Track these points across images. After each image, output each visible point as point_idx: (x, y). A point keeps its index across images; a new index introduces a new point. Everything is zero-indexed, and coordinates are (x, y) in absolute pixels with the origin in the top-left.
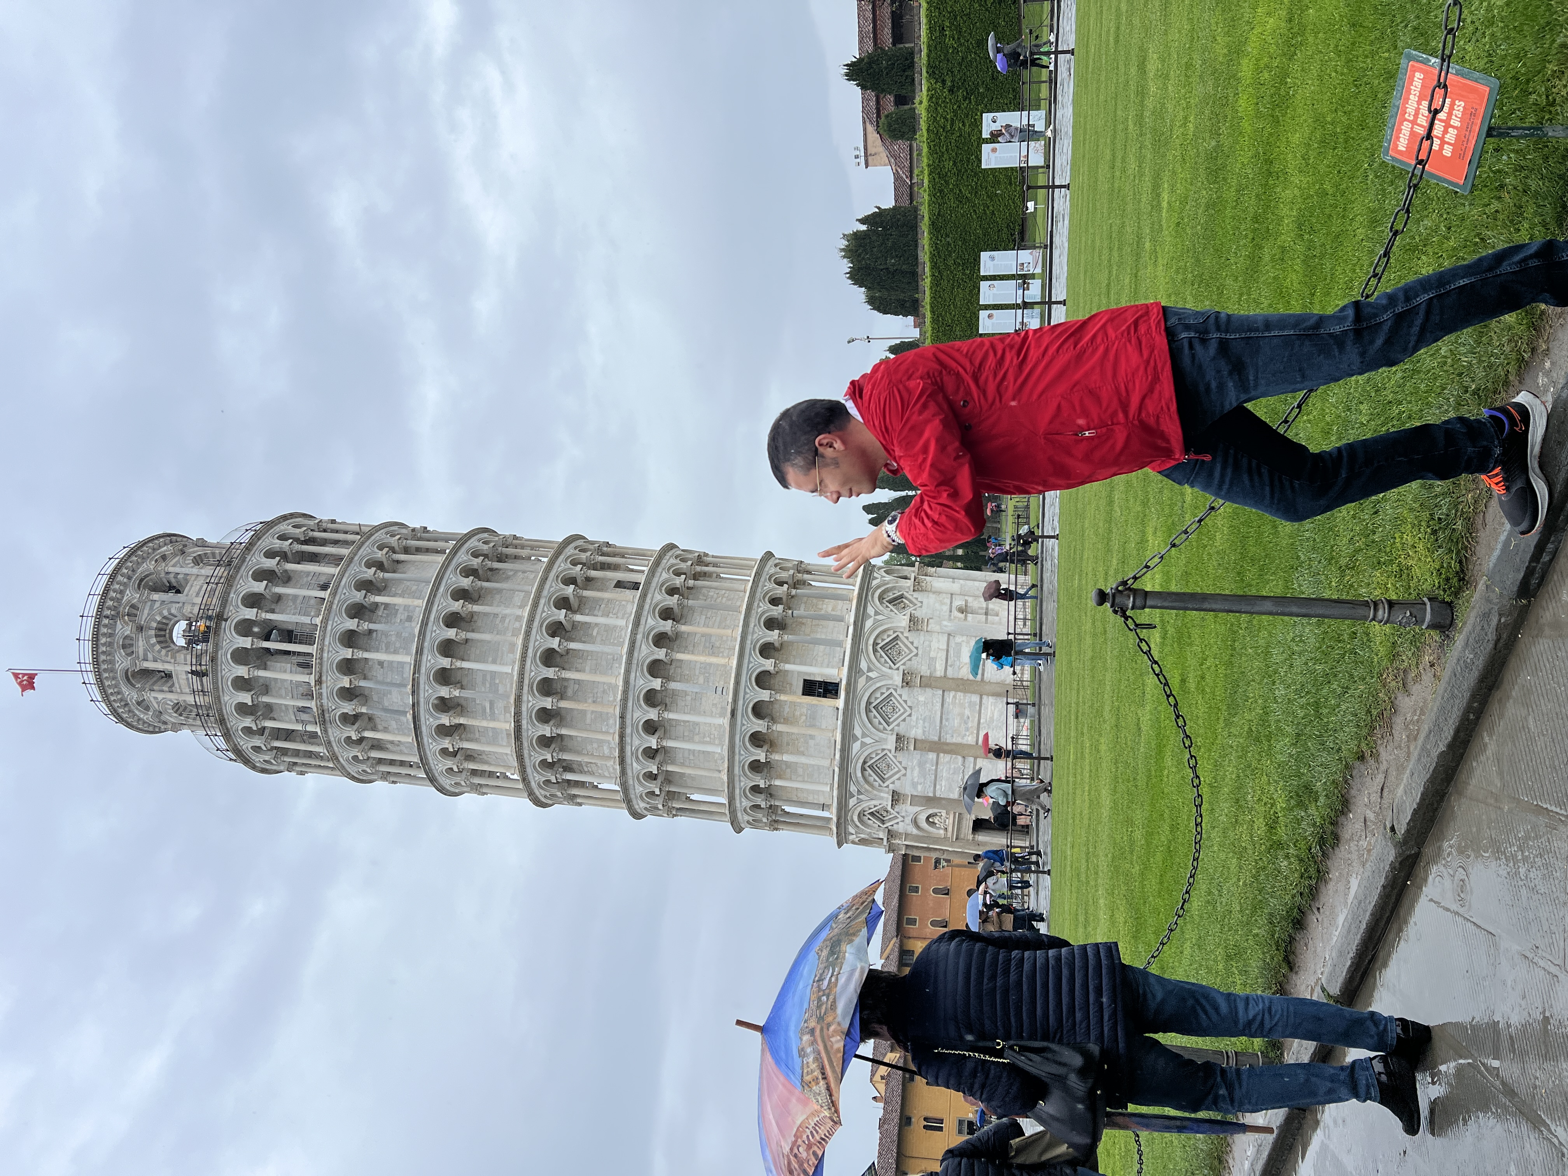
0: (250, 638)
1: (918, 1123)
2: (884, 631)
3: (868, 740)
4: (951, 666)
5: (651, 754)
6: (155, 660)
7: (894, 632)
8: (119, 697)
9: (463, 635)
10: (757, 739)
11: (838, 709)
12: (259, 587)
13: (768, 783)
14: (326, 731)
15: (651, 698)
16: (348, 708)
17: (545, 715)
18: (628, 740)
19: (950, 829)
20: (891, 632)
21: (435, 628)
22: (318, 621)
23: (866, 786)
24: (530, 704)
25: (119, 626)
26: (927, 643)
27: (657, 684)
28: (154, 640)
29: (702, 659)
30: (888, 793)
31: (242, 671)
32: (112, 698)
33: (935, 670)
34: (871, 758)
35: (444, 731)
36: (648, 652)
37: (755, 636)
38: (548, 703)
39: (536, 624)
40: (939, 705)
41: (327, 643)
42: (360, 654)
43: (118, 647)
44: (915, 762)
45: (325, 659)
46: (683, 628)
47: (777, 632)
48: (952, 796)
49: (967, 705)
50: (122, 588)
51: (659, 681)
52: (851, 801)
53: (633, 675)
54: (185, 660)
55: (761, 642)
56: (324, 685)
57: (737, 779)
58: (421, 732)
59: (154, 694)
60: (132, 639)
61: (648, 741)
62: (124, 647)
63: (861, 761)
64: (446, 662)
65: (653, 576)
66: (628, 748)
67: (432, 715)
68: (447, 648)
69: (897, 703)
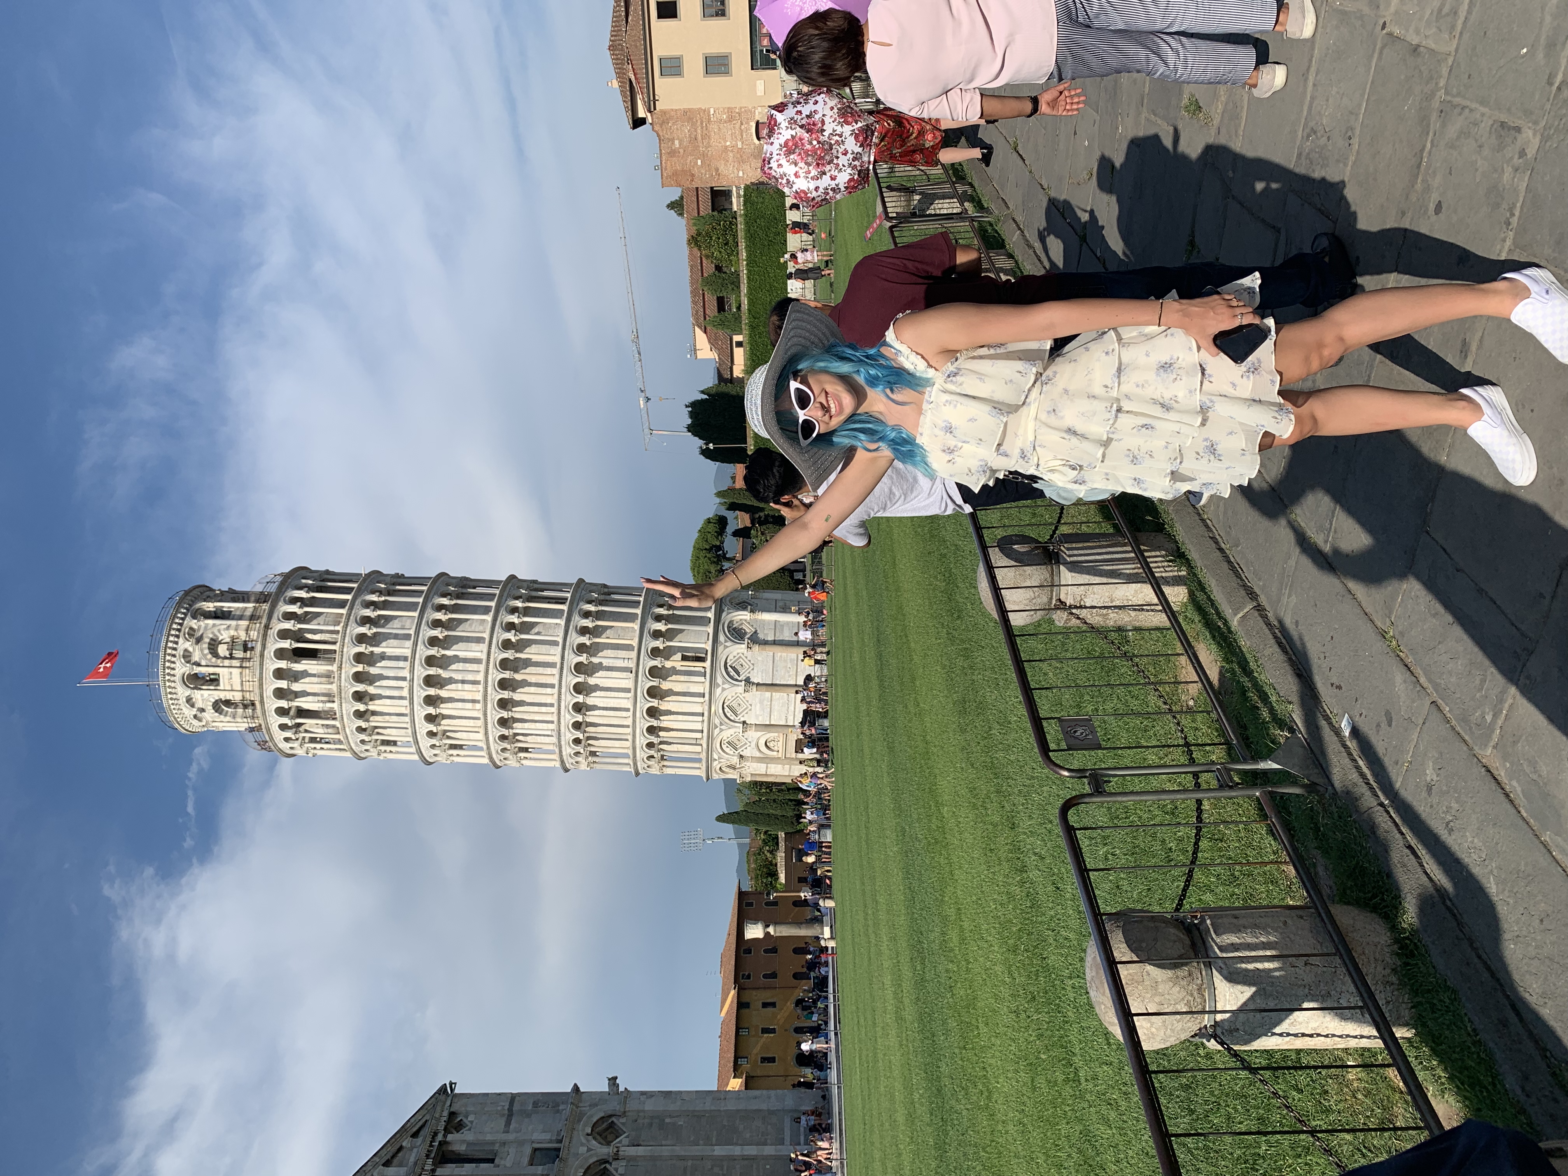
0: (289, 641)
3: (726, 686)
6: (207, 665)
10: (652, 692)
11: (706, 670)
15: (579, 668)
17: (503, 684)
18: (563, 697)
19: (781, 750)
23: (726, 720)
24: (494, 676)
25: (181, 640)
27: (583, 658)
28: (206, 651)
30: (740, 724)
31: (283, 664)
34: (729, 701)
35: (429, 700)
36: (576, 639)
38: (507, 675)
39: (498, 623)
40: (772, 662)
41: (346, 641)
42: (371, 649)
44: (757, 700)
45: (345, 652)
47: (663, 622)
48: (782, 724)
49: (789, 662)
51: (585, 655)
52: (716, 731)
55: (653, 629)
56: (343, 671)
57: (638, 721)
60: (190, 651)
61: (576, 698)
62: (184, 657)
63: (722, 702)
64: (433, 651)
66: (563, 704)
67: (421, 689)
69: (744, 664)
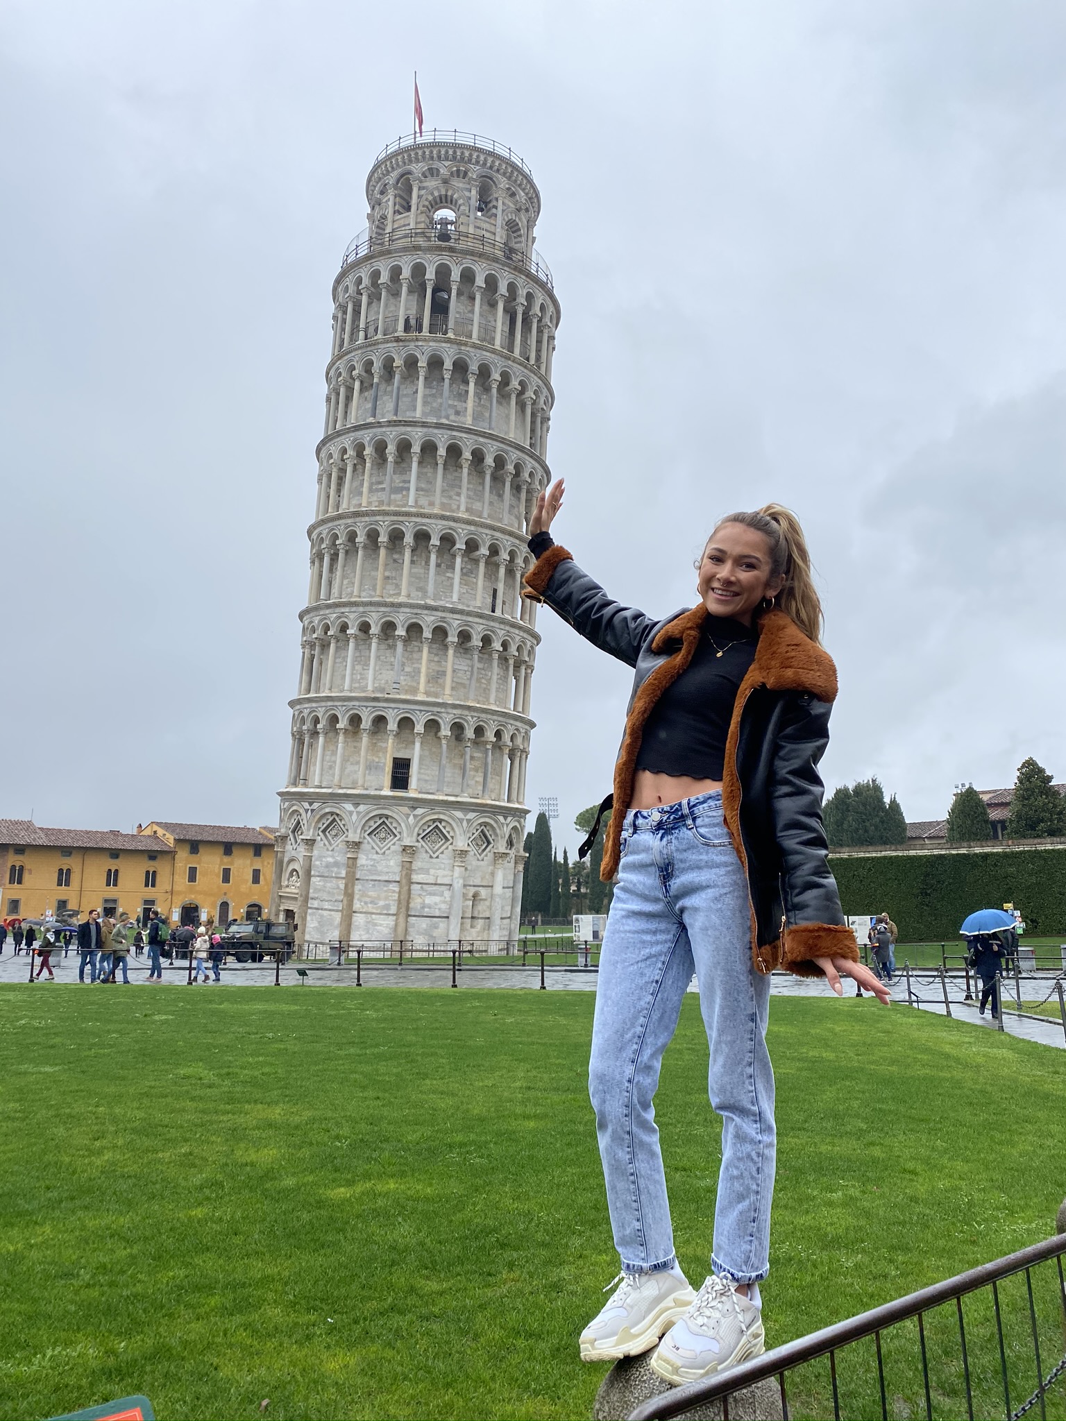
0: (434, 277)
1: (113, 865)
2: (453, 829)
3: (354, 817)
4: (422, 888)
5: (344, 628)
6: (419, 197)
7: (452, 837)
8: (390, 169)
9: (440, 461)
10: (355, 720)
11: (381, 790)
12: (480, 281)
13: (320, 731)
14: (360, 348)
15: (389, 627)
16: (377, 367)
17: (373, 536)
18: (354, 609)
19: (288, 890)
20: (452, 834)
21: (446, 436)
22: (451, 335)
23: (318, 816)
24: (381, 523)
25: (447, 163)
26: (443, 866)
27: (401, 632)
28: (436, 194)
29: (423, 670)
30: (313, 835)
31: (406, 273)
32: (388, 163)
33: (417, 874)
34: (341, 820)
35: (360, 448)
36: (428, 622)
37: (444, 715)
38: (383, 538)
40: (387, 878)
41: (431, 344)
42: (422, 374)
43: (430, 165)
44: (338, 858)
45: (417, 344)
46: (451, 652)
47: (449, 734)
48: (311, 891)
49: (387, 902)
50: (481, 162)
51: (404, 633)
52: (307, 804)
53: (407, 610)
54: (420, 223)
55: (440, 720)
56: (395, 344)
58: (358, 430)
59: (392, 198)
60: (438, 175)
61: (353, 626)
62: (430, 170)
63: (338, 812)
65: (500, 623)
66: (347, 609)
67: (372, 439)
68: (429, 448)
69: (387, 841)
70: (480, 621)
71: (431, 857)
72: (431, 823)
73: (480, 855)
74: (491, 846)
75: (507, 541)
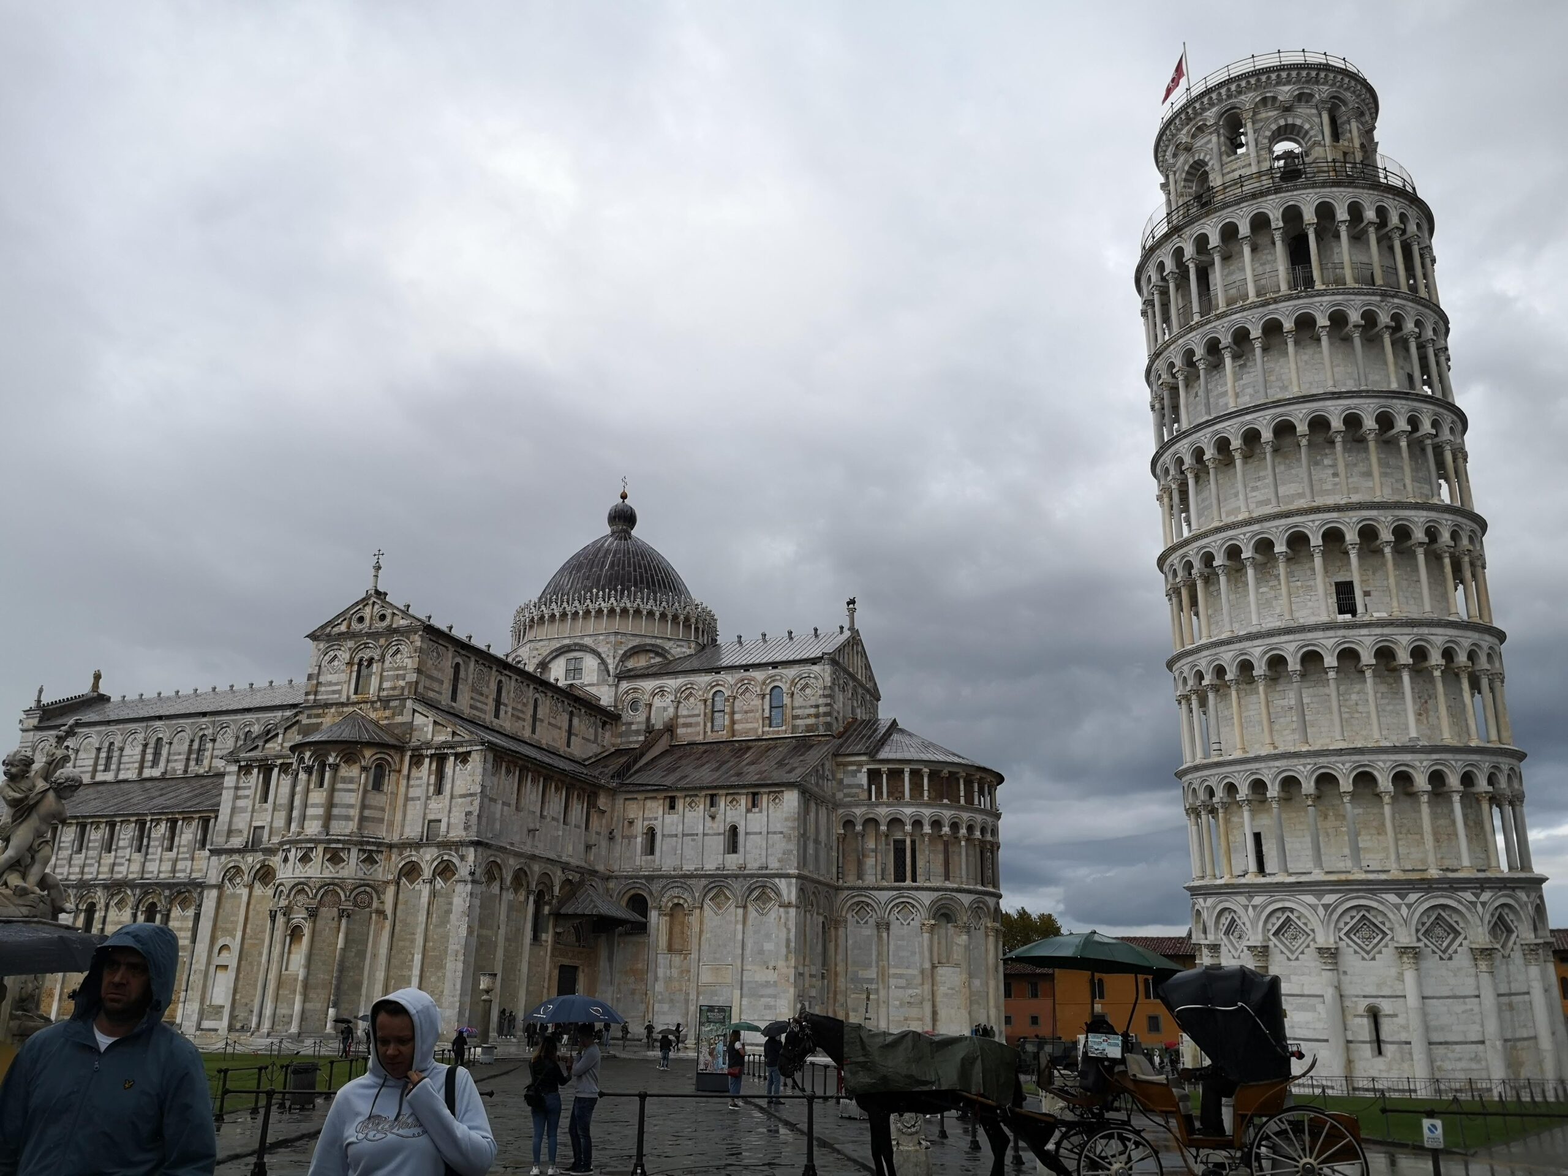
3: (1206, 914)
12: (1215, 240)
20: (1308, 926)
21: (1208, 435)
26: (1310, 970)
29: (1236, 720)
37: (1266, 771)
50: (1216, 101)
51: (1211, 681)
65: (1323, 630)
70: (1291, 637)
71: (1289, 959)
72: (1279, 914)
73: (1368, 953)
74: (1388, 937)
75: (1313, 521)
